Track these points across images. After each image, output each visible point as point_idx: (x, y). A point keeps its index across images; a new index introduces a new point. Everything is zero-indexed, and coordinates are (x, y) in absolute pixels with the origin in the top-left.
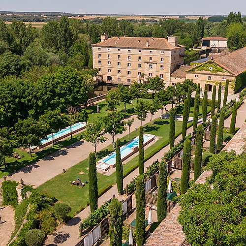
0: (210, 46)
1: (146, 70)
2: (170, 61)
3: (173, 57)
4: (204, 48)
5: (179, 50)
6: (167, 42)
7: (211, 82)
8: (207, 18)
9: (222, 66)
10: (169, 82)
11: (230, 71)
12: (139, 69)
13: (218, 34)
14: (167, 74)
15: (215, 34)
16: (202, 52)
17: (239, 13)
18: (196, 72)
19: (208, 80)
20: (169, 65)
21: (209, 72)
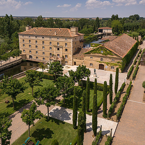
0: (103, 32)
1: (55, 52)
2: (72, 46)
3: (74, 43)
4: (100, 33)
5: (79, 37)
6: (70, 31)
7: (103, 62)
8: (102, 19)
9: (111, 50)
10: (72, 61)
11: (117, 54)
12: (50, 51)
13: (107, 26)
14: (70, 55)
15: (105, 26)
16: (99, 36)
17: (117, 15)
18: (91, 54)
19: (100, 61)
20: (71, 49)
21: (101, 55)
